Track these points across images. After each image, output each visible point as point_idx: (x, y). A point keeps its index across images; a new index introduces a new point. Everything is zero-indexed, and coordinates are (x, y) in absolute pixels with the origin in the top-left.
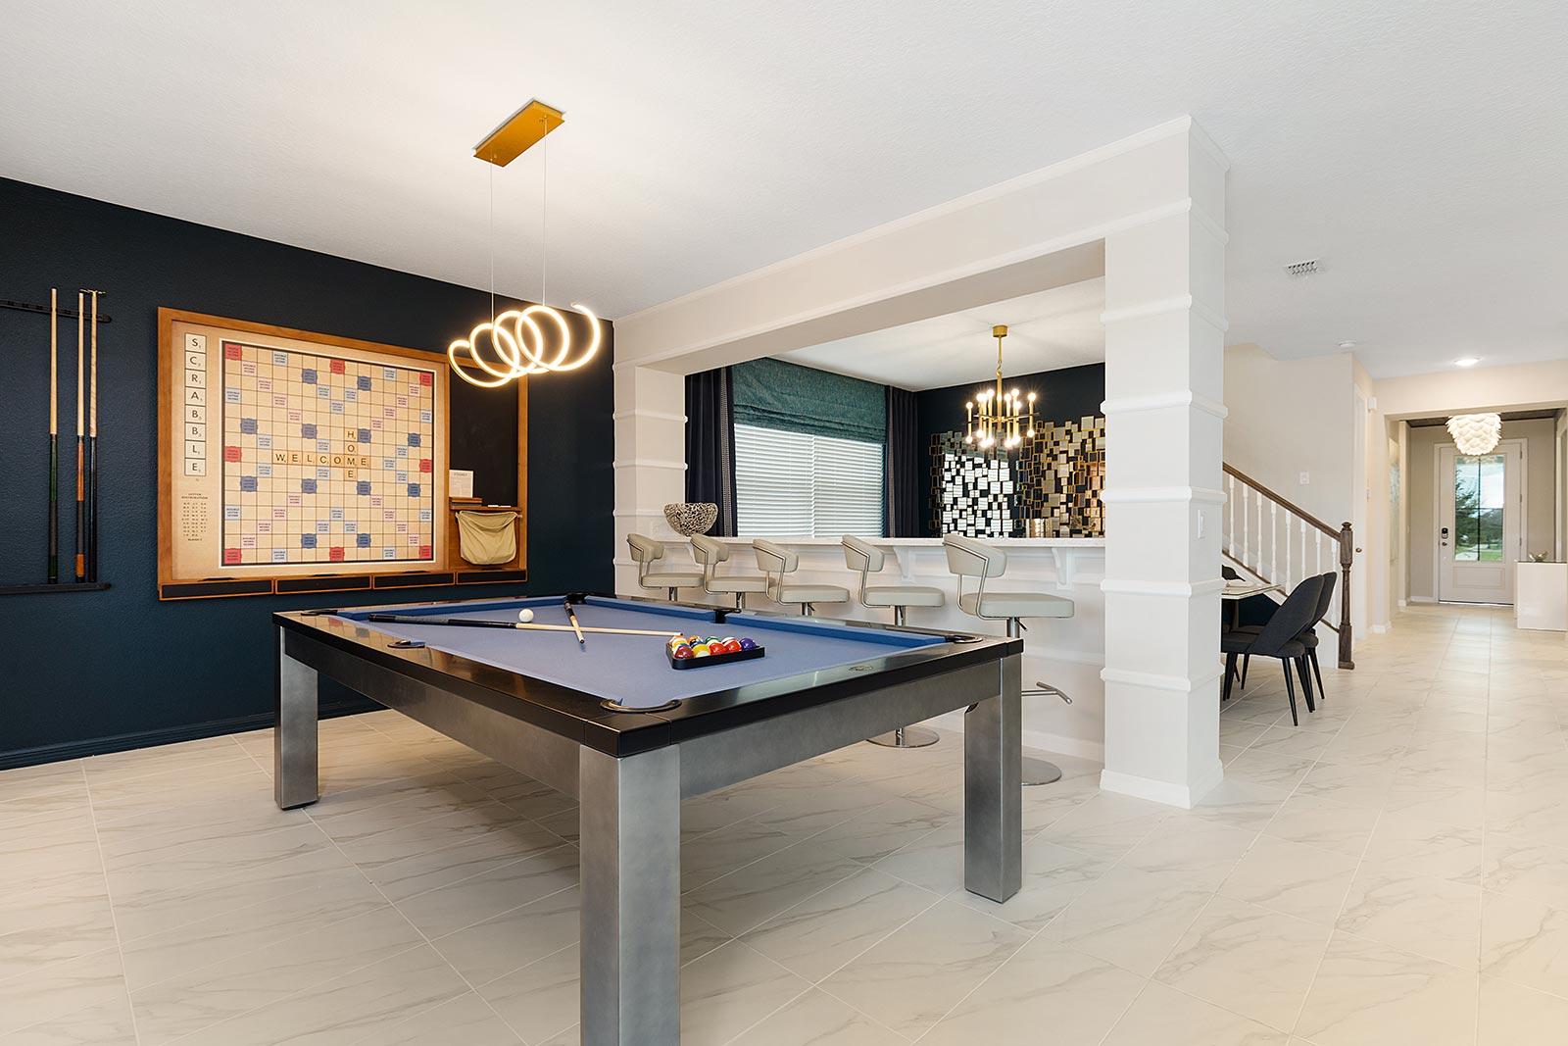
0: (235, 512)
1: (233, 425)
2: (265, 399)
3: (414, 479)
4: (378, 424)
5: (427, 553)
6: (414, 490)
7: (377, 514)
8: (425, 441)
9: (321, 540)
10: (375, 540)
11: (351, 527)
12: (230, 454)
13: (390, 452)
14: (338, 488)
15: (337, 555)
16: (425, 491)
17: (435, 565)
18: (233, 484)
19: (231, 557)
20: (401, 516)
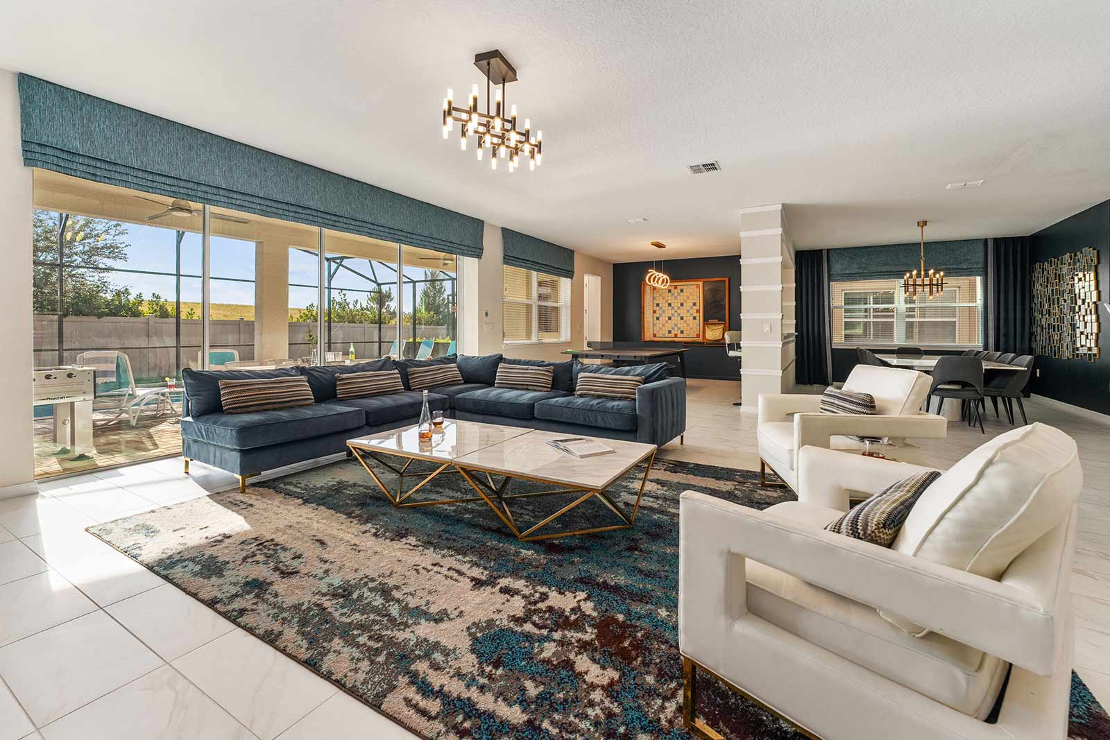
0: (655, 325)
1: (655, 305)
2: (661, 298)
3: (694, 315)
4: (685, 301)
5: (698, 336)
6: (695, 318)
7: (685, 325)
8: (698, 304)
9: (673, 332)
10: (685, 332)
11: (679, 328)
12: (654, 312)
13: (688, 308)
14: (676, 318)
15: (676, 336)
16: (698, 318)
17: (700, 339)
18: (655, 319)
19: (655, 335)
20: (691, 326)
